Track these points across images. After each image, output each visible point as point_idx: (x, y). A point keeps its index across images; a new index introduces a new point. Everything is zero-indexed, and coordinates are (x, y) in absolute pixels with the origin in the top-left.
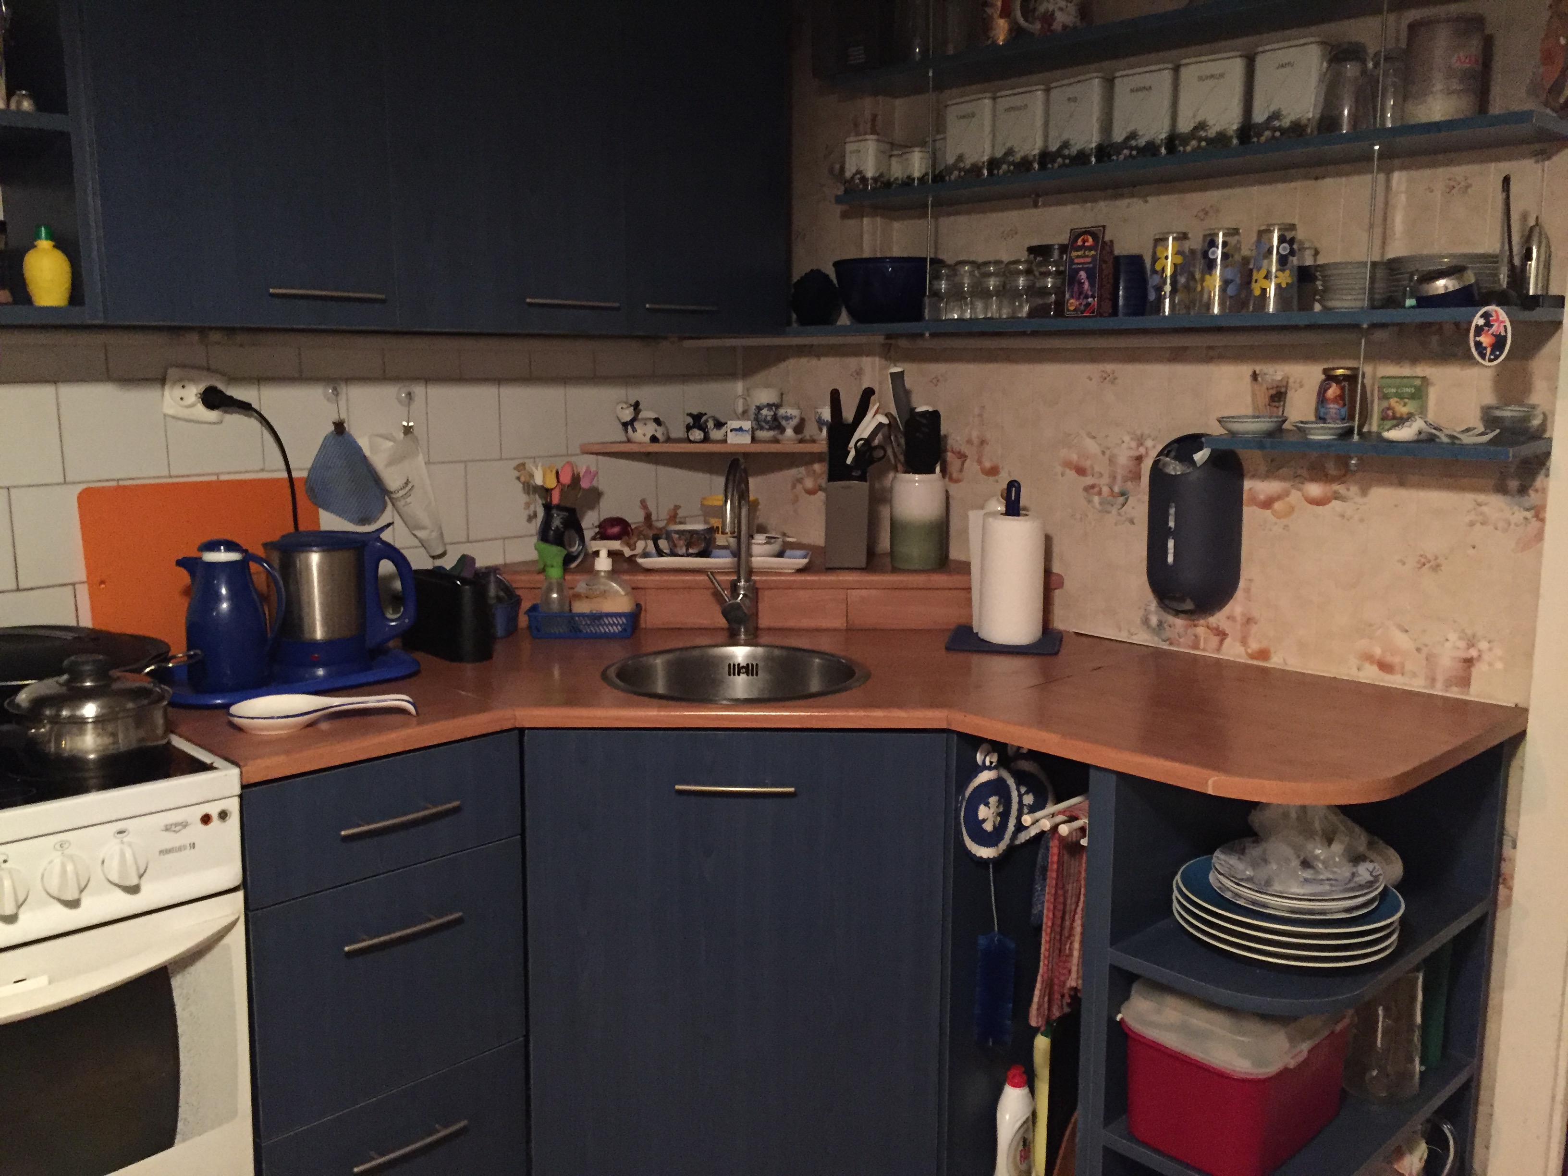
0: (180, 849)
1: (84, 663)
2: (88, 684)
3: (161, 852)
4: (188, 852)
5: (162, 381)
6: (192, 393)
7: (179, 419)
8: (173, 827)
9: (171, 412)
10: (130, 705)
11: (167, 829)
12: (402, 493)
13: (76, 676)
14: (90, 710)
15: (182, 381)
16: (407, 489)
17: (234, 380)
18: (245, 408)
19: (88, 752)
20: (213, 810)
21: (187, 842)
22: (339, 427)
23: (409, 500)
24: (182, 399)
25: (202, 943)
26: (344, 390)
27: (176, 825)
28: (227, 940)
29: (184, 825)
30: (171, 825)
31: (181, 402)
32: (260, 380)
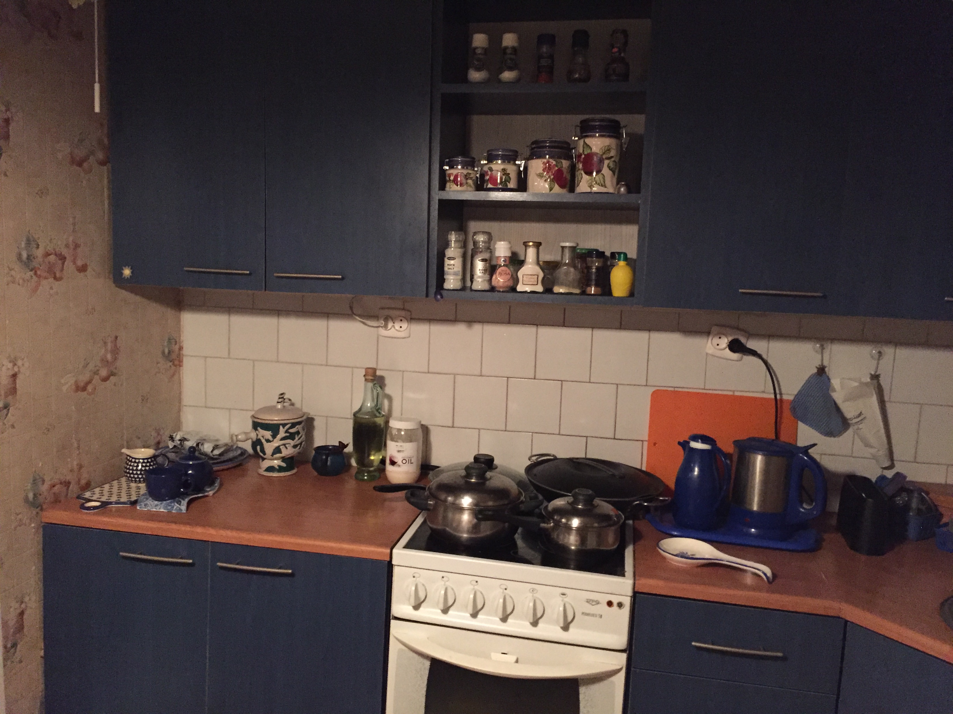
0: (593, 615)
1: (580, 494)
2: (580, 507)
3: (583, 613)
4: (598, 619)
5: (708, 333)
6: (724, 342)
7: (715, 356)
8: (591, 601)
9: (710, 352)
10: (596, 525)
11: (588, 601)
12: (854, 421)
13: (576, 502)
14: (575, 522)
15: (720, 335)
16: (860, 419)
17: (750, 335)
18: (754, 353)
19: (572, 545)
20: (615, 600)
21: (598, 612)
22: (821, 370)
23: (861, 426)
24: (718, 345)
25: (598, 674)
26: (829, 347)
27: (593, 601)
28: (614, 679)
29: (598, 603)
30: (591, 600)
31: (718, 347)
32: (770, 336)
